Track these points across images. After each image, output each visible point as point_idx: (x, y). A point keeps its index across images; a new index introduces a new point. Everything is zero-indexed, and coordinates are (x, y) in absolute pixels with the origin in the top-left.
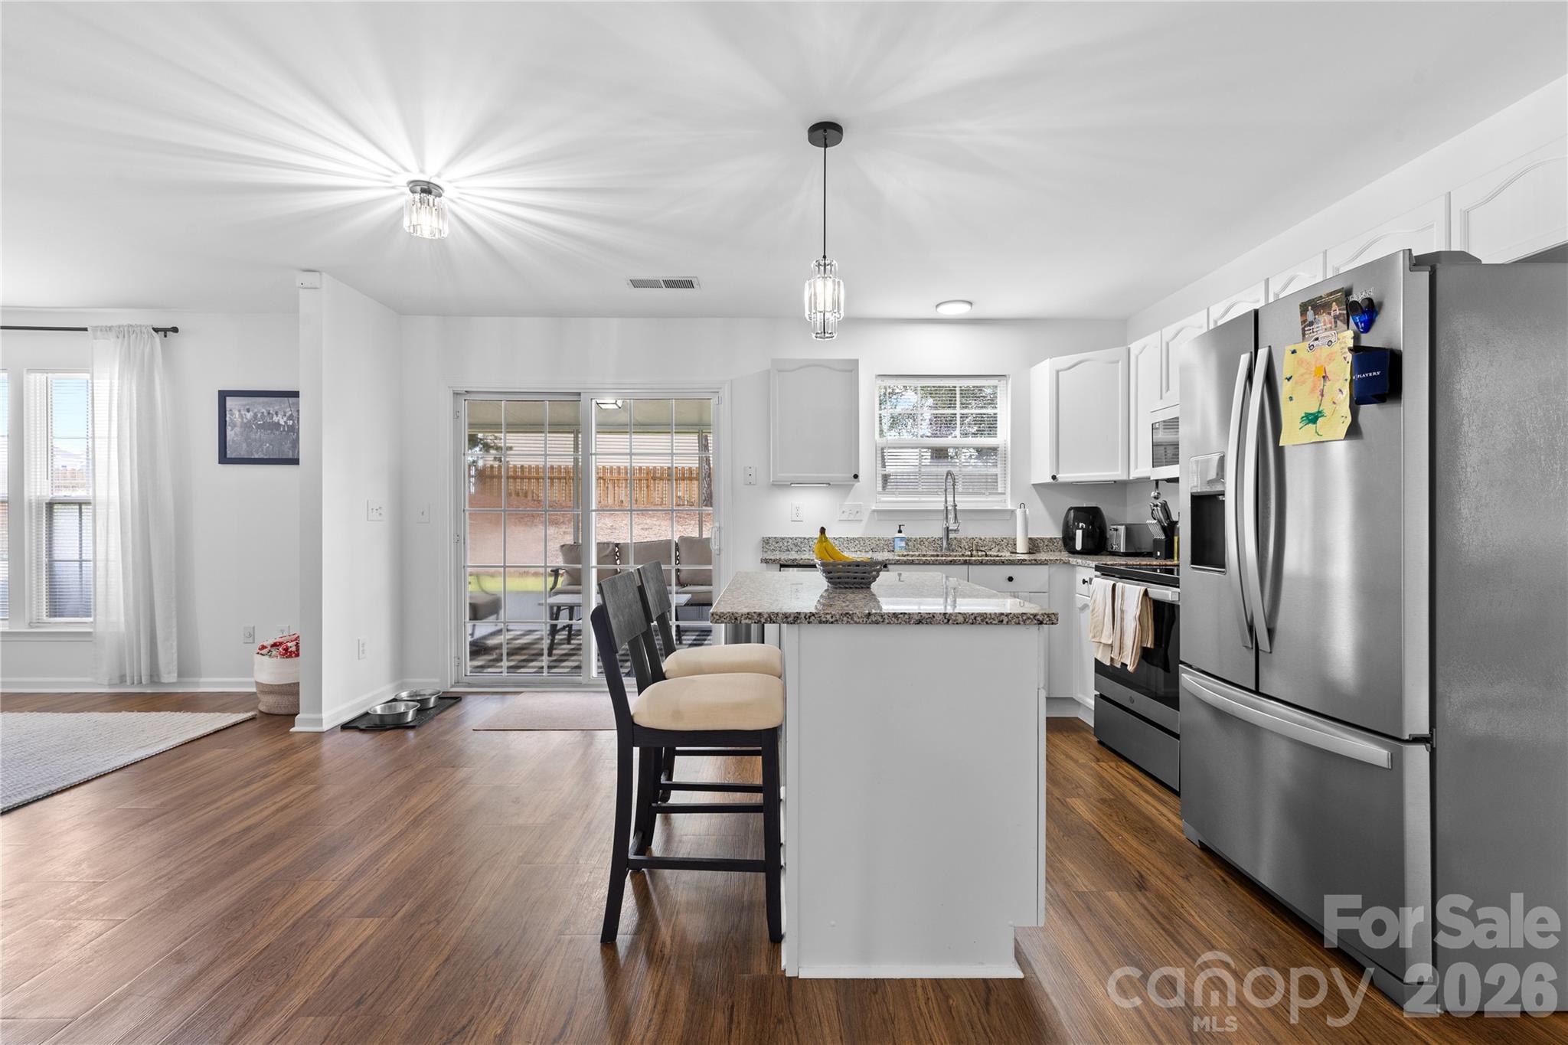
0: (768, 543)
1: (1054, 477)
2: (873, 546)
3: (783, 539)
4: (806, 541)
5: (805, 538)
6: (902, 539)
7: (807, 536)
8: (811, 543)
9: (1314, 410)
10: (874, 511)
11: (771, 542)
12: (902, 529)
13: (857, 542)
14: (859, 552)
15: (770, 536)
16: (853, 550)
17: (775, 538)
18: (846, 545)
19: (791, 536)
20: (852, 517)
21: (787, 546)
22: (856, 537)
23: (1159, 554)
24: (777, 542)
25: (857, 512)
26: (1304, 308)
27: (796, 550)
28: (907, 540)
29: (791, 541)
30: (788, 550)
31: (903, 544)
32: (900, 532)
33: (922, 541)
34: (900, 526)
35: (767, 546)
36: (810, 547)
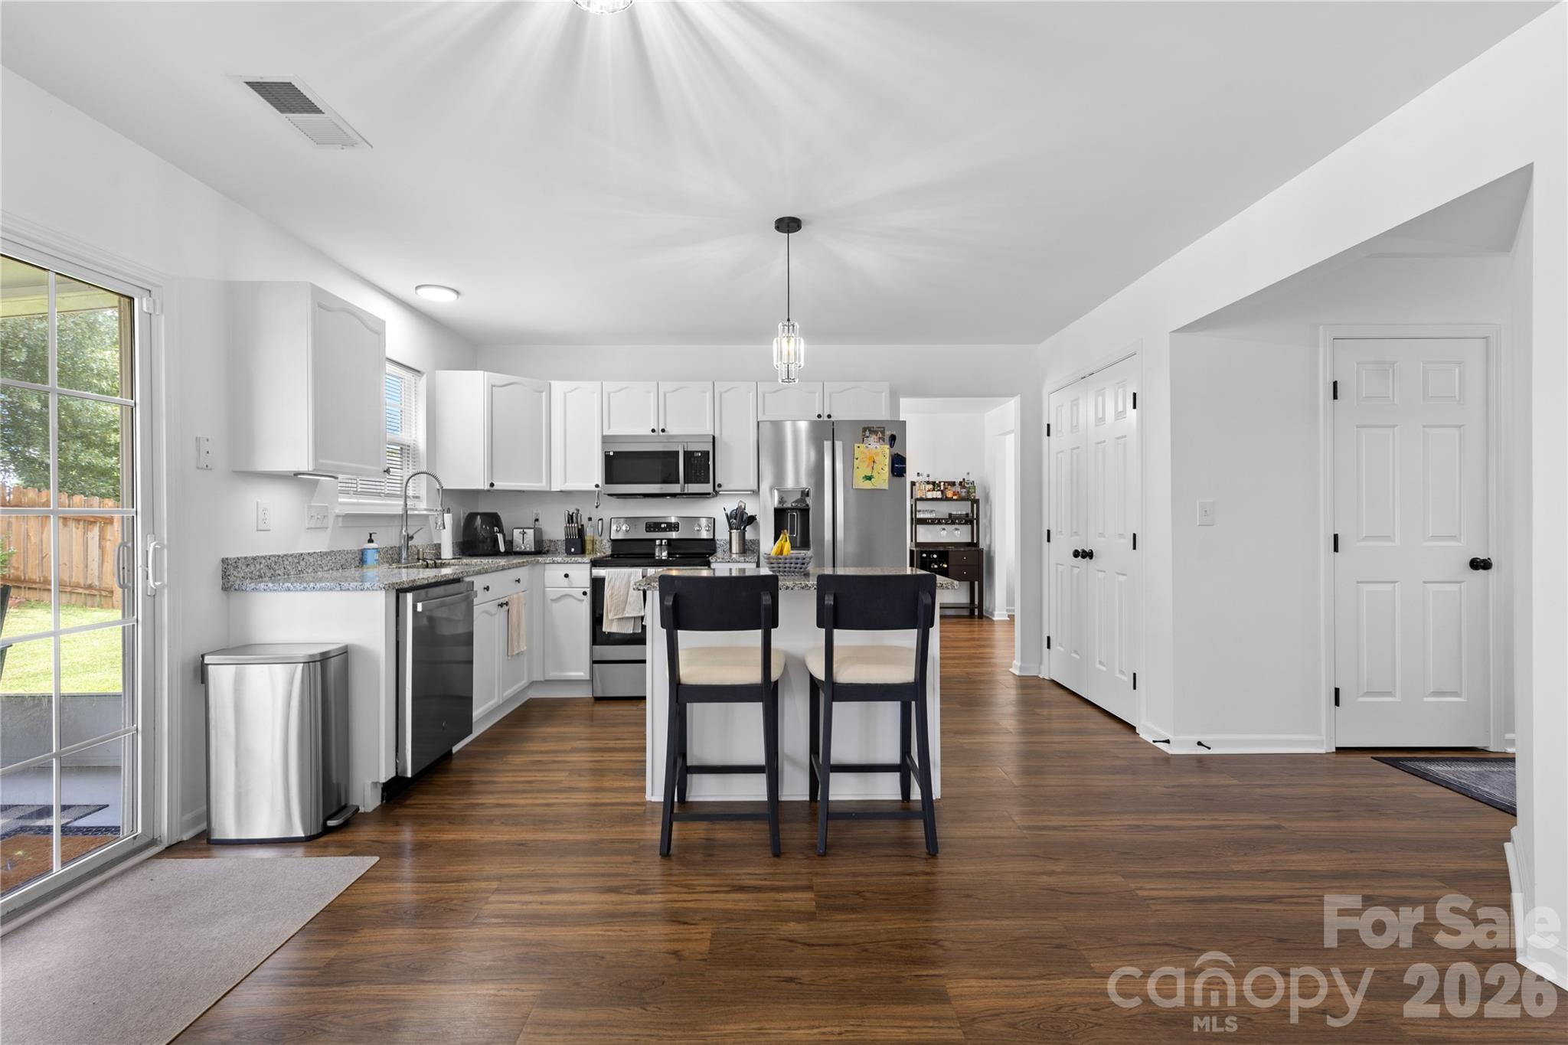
0: (237, 567)
1: (492, 485)
3: (254, 559)
5: (279, 556)
6: (375, 550)
7: (281, 553)
8: (286, 562)
9: (870, 475)
10: (338, 516)
11: (240, 565)
12: (373, 538)
13: (329, 557)
14: (331, 572)
15: (239, 556)
17: (246, 558)
18: (319, 563)
19: (264, 554)
20: (319, 524)
21: (259, 570)
23: (573, 550)
24: (248, 565)
25: (324, 517)
26: (865, 430)
27: (269, 575)
29: (264, 561)
32: (371, 541)
34: (371, 535)
35: (235, 573)
36: (285, 568)
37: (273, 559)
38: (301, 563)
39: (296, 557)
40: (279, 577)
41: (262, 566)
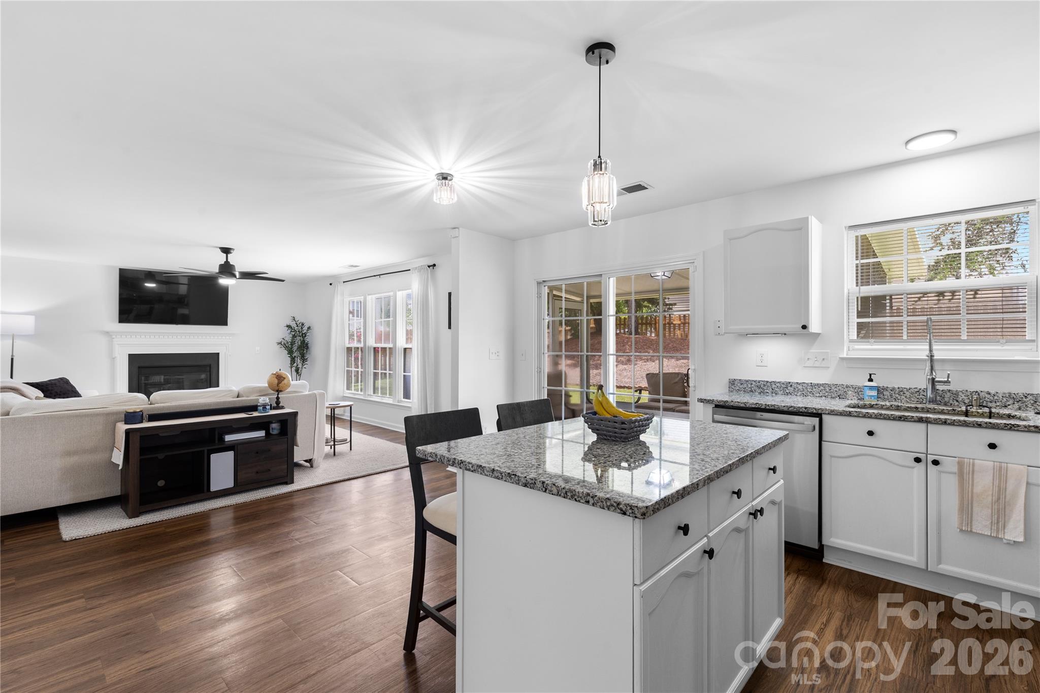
0: (734, 384)
2: (842, 393)
3: (747, 381)
4: (769, 384)
5: (768, 382)
6: (871, 388)
7: (770, 380)
10: (843, 359)
11: (736, 383)
12: (873, 377)
13: (822, 388)
14: (824, 398)
15: (735, 378)
16: (818, 395)
17: (740, 380)
18: (810, 390)
19: (755, 379)
20: (817, 364)
21: (751, 388)
22: (821, 383)
24: (742, 384)
25: (823, 359)
27: (759, 391)
28: (880, 390)
29: (754, 383)
30: (752, 391)
31: (874, 393)
32: (871, 380)
33: (901, 391)
34: (870, 375)
35: (733, 387)
36: (773, 389)
37: (762, 383)
38: (789, 388)
39: (783, 384)
40: (767, 394)
41: (753, 386)
